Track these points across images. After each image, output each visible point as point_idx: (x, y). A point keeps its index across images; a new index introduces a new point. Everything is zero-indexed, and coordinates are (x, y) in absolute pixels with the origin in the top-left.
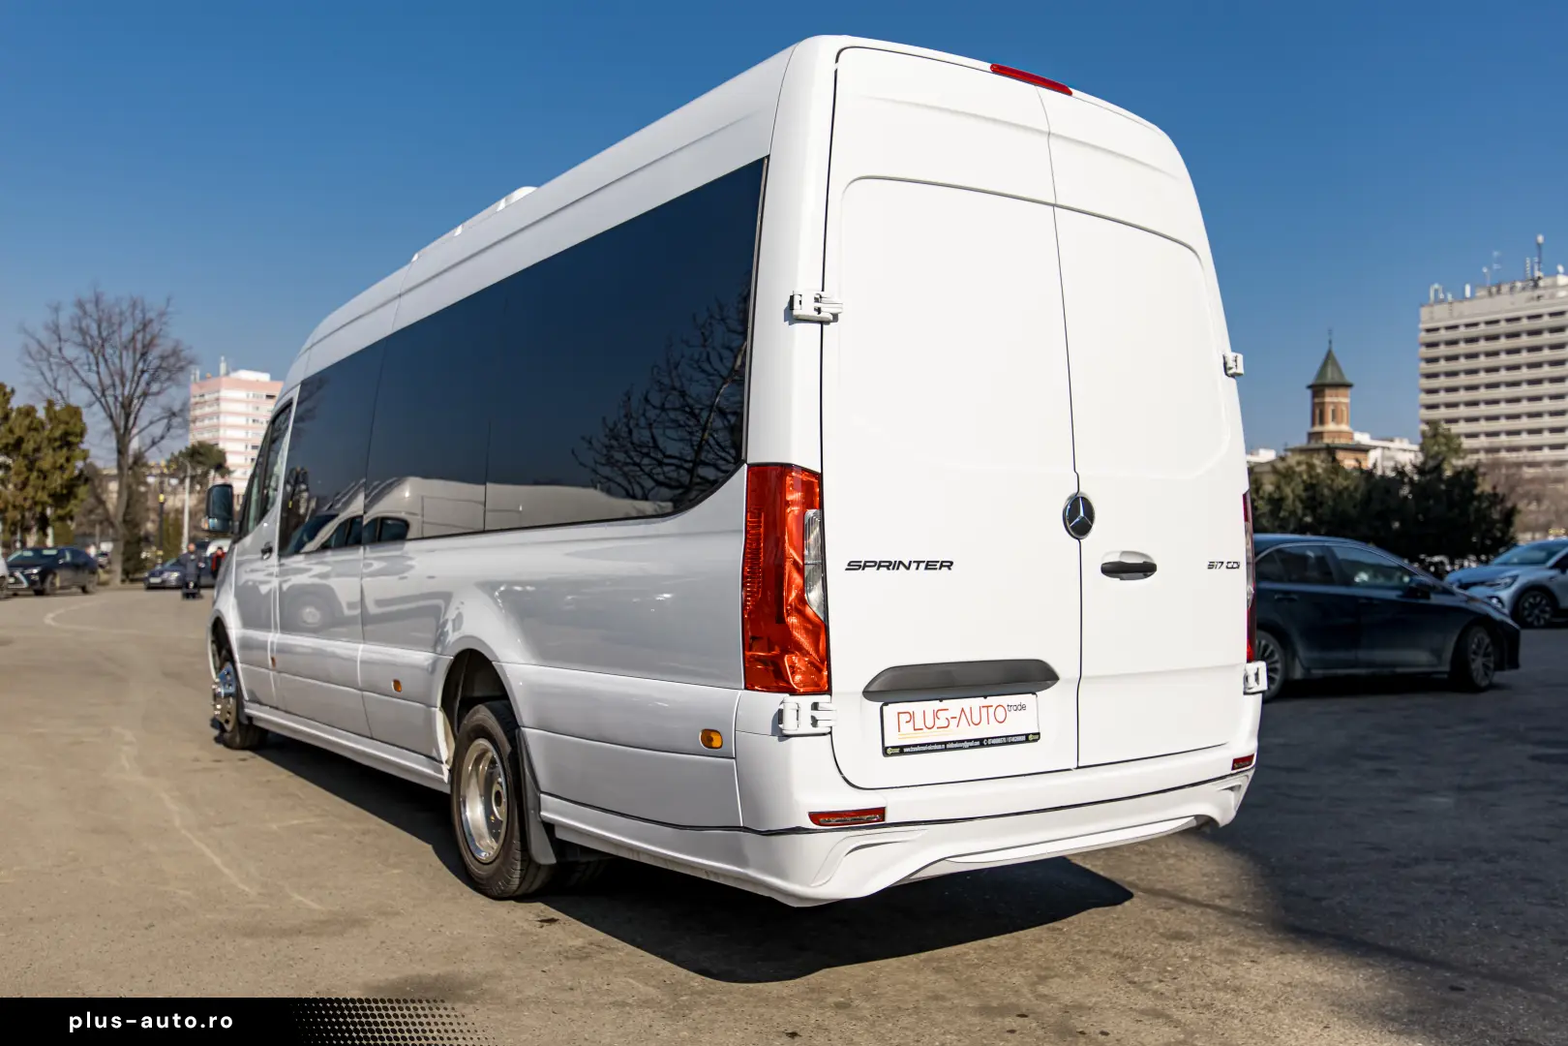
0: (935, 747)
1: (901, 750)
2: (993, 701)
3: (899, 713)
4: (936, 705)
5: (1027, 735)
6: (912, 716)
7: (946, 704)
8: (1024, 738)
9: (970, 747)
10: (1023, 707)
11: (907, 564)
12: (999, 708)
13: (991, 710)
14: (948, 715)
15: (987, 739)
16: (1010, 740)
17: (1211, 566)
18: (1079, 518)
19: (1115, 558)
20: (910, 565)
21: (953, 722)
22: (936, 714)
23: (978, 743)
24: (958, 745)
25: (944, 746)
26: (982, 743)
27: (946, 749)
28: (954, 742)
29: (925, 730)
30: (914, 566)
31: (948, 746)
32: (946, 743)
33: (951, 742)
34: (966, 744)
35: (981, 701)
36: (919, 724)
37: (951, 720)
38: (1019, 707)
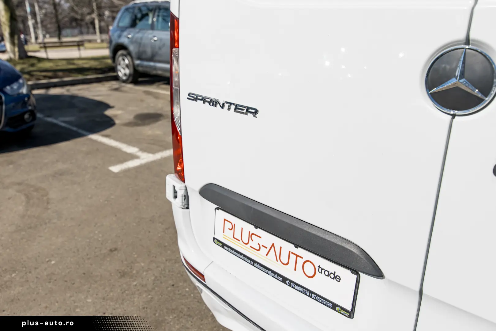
3: (225, 220)
4: (252, 228)
6: (233, 228)
10: (337, 278)
14: (261, 241)
15: (290, 282)
21: (264, 251)
22: (250, 236)
23: (281, 279)
26: (284, 281)
28: (261, 265)
30: (227, 106)
32: (254, 262)
33: (258, 263)
36: (238, 234)
37: (262, 247)
38: (332, 276)
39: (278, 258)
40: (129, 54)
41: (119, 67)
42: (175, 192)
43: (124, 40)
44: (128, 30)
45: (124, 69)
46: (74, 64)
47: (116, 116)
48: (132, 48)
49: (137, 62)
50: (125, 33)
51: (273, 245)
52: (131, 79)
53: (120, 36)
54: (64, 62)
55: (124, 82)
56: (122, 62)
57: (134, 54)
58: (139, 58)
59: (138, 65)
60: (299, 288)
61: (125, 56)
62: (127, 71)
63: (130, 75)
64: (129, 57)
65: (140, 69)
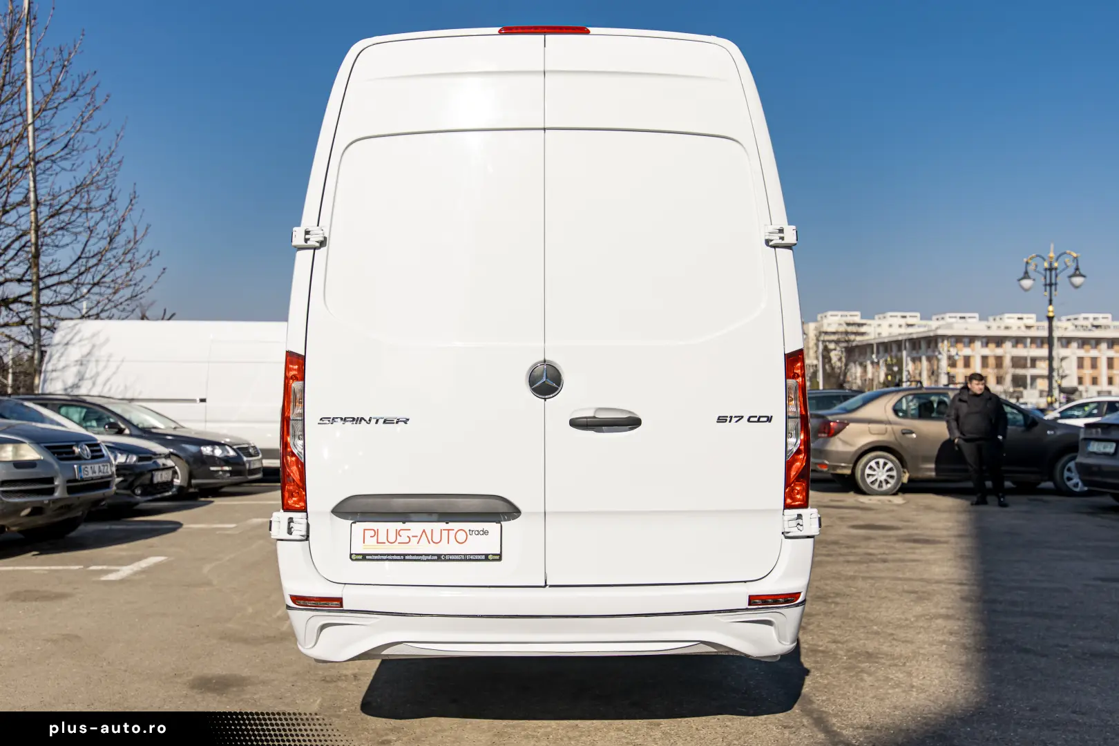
0: (395, 557)
1: (364, 557)
2: (452, 525)
3: (364, 530)
4: (399, 525)
5: (487, 555)
6: (376, 533)
7: (408, 525)
8: (483, 557)
9: (428, 560)
10: (485, 533)
11: (367, 420)
12: (459, 532)
13: (452, 533)
14: (410, 534)
15: (445, 555)
16: (469, 557)
17: (722, 419)
18: (544, 381)
20: (370, 420)
21: (414, 540)
22: (398, 533)
23: (436, 558)
24: (417, 558)
25: (404, 557)
26: (439, 558)
28: (413, 555)
29: (387, 543)
30: (373, 421)
31: (407, 557)
32: (405, 555)
33: (409, 555)
34: (423, 557)
35: (443, 525)
36: (382, 538)
37: (412, 538)
38: (481, 533)
39: (431, 541)
51: (424, 531)
60: (457, 557)
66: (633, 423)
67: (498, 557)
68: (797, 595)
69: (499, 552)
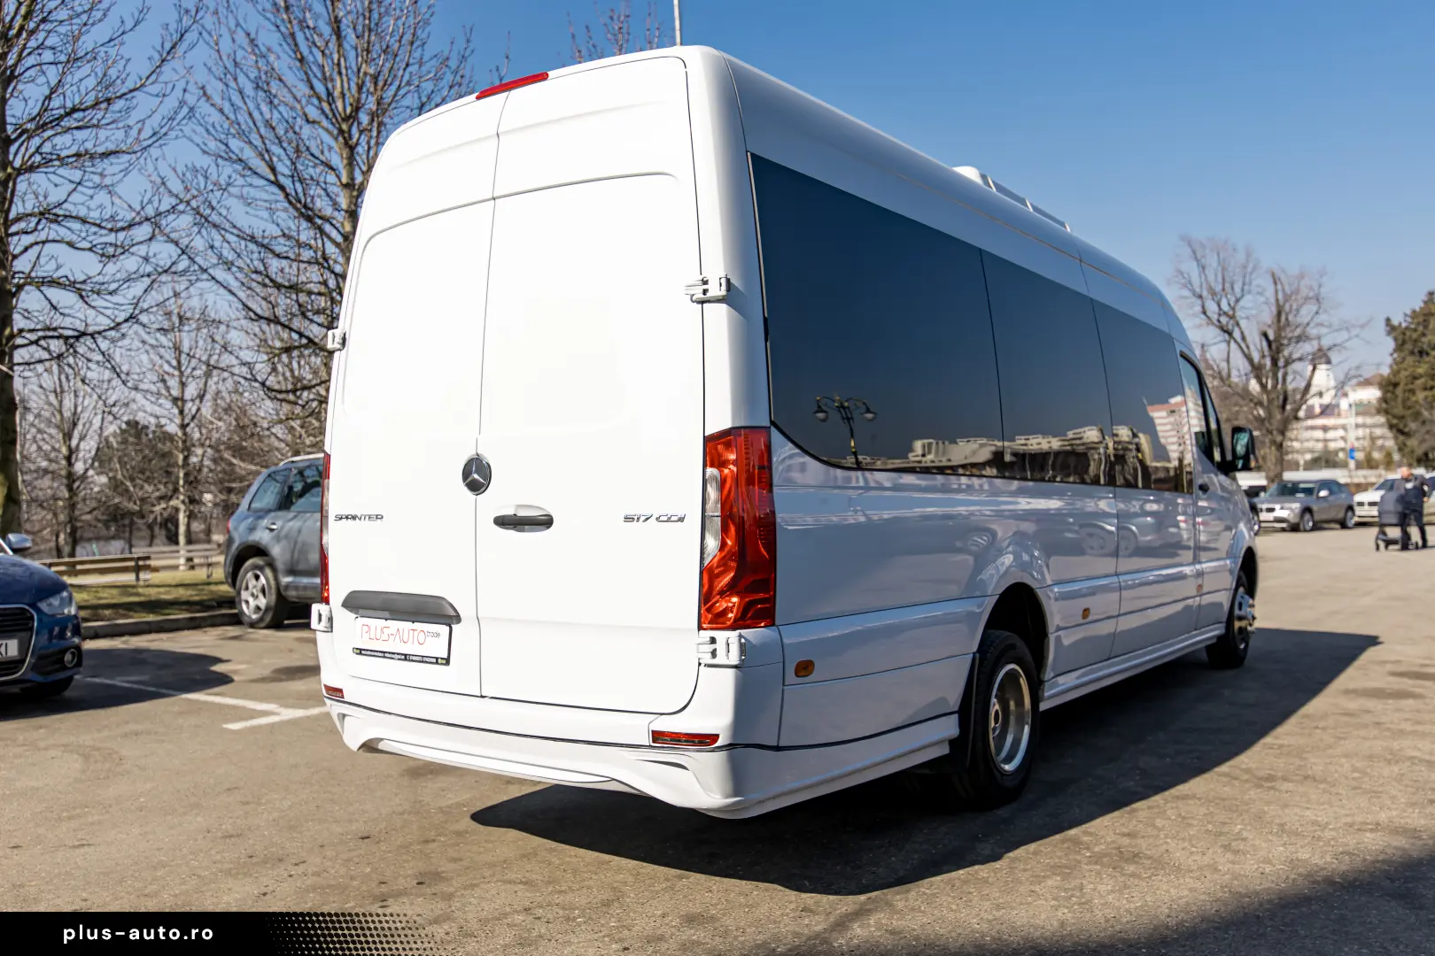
0: (378, 654)
1: (361, 652)
2: (418, 626)
3: (363, 625)
5: (437, 659)
6: (368, 628)
8: (434, 660)
9: (399, 659)
10: (438, 635)
11: (361, 517)
12: (422, 633)
13: (416, 633)
14: (390, 631)
15: (411, 655)
16: (425, 659)
17: (628, 519)
18: (476, 476)
19: (509, 511)
21: (392, 638)
22: (382, 629)
23: (404, 657)
24: (392, 656)
25: (384, 654)
26: (406, 657)
27: (384, 657)
28: (390, 653)
29: (375, 639)
31: (386, 655)
32: (385, 652)
33: (388, 652)
34: (397, 656)
35: (411, 625)
36: (373, 635)
39: (402, 640)
40: (272, 565)
41: (245, 595)
42: (320, 615)
43: (262, 536)
44: (273, 514)
45: (255, 597)
46: (138, 594)
47: (236, 672)
48: (276, 551)
49: (286, 580)
50: (265, 522)
51: (398, 629)
52: (268, 619)
53: (252, 529)
54: (115, 591)
55: (253, 625)
56: (252, 582)
57: (280, 565)
58: (292, 572)
59: (287, 587)
61: (261, 568)
62: (262, 602)
63: (267, 609)
64: (268, 572)
65: (292, 594)
66: (546, 522)
67: (444, 662)
68: (715, 737)
69: (446, 656)
